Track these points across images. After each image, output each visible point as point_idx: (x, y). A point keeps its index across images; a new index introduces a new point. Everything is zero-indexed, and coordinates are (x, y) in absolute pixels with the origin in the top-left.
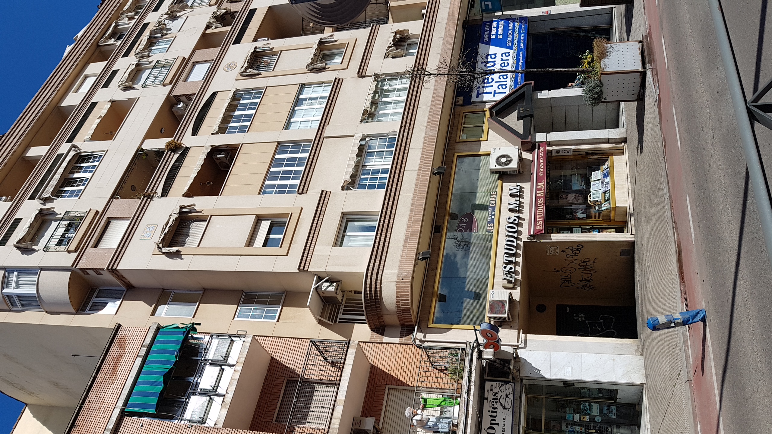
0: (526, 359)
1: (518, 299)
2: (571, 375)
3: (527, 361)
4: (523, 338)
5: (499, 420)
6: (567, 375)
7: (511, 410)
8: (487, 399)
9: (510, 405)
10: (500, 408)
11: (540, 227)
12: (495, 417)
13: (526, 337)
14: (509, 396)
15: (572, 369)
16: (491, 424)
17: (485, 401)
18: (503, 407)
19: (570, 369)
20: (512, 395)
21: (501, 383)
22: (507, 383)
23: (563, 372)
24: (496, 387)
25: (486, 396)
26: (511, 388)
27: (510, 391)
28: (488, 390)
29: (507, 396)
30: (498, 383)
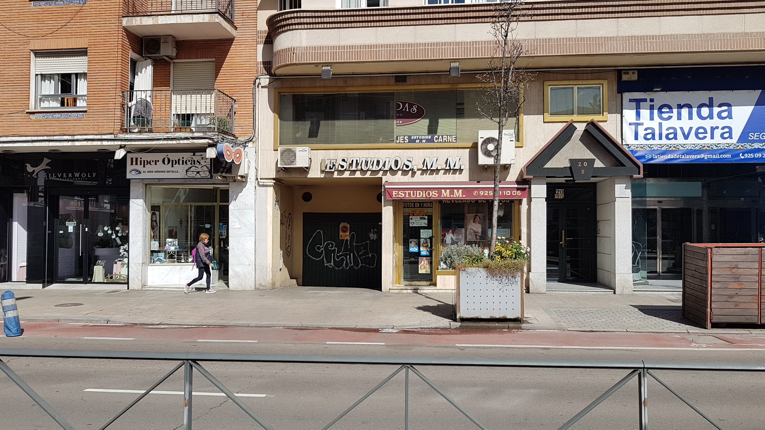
0: (246, 187)
1: (309, 176)
2: (233, 227)
3: (244, 189)
4: (268, 184)
5: (176, 166)
6: (233, 224)
7: (186, 177)
8: (194, 155)
9: (190, 176)
10: (187, 167)
11: (396, 195)
12: (179, 164)
13: (270, 186)
14: (198, 174)
15: (239, 228)
16: (172, 161)
17: (192, 154)
18: (188, 169)
19: (239, 226)
20: (199, 177)
21: (209, 166)
22: (210, 172)
23: (236, 220)
24: (205, 162)
25: (196, 154)
26: (205, 176)
27: (203, 175)
28: (202, 155)
29: (198, 172)
30: (209, 163)
